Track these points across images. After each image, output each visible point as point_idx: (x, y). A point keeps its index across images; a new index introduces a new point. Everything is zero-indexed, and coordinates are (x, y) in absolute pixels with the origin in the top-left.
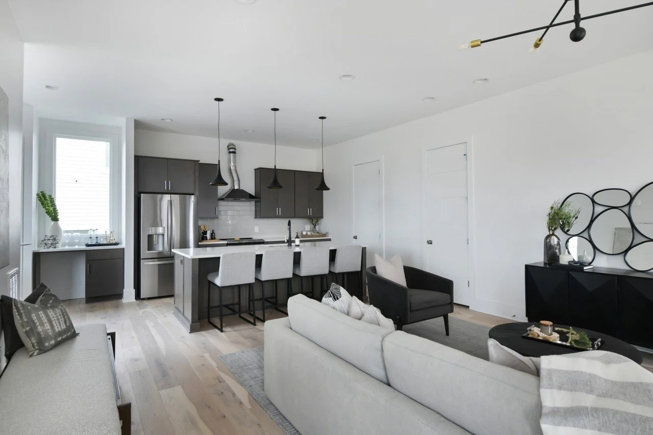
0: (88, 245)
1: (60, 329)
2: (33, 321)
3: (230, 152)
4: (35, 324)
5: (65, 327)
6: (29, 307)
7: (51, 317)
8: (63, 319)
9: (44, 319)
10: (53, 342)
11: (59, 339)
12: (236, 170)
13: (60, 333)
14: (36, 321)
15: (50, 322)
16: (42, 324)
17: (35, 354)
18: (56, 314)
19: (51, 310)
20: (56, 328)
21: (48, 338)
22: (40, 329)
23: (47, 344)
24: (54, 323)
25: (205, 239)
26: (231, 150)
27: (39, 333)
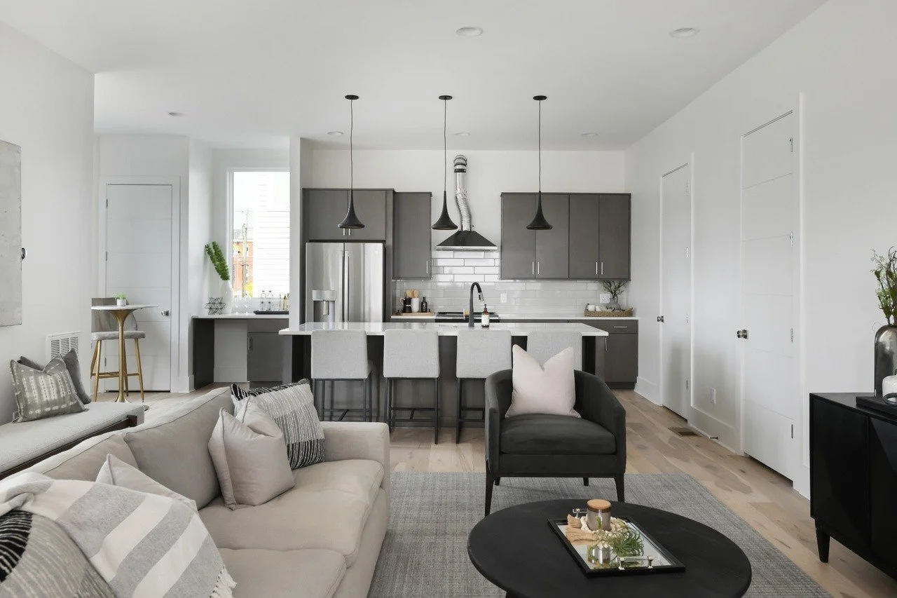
0: (257, 313)
1: (48, 399)
2: (23, 386)
3: (456, 171)
4: (24, 389)
5: (56, 397)
6: (23, 371)
7: (41, 384)
8: (55, 389)
9: (33, 385)
10: (39, 411)
11: (48, 409)
12: (465, 200)
13: (48, 404)
14: (25, 386)
15: (39, 389)
16: (30, 391)
17: (19, 421)
18: (47, 381)
19: (43, 377)
20: (44, 396)
21: (34, 406)
22: (28, 395)
23: (31, 412)
24: (43, 391)
25: (407, 310)
26: (458, 167)
27: (26, 400)
